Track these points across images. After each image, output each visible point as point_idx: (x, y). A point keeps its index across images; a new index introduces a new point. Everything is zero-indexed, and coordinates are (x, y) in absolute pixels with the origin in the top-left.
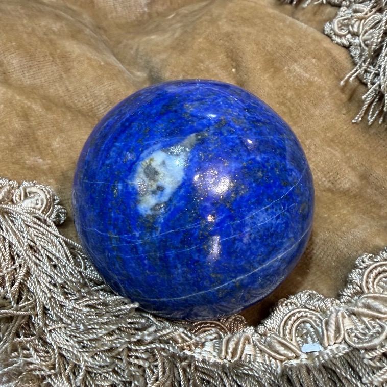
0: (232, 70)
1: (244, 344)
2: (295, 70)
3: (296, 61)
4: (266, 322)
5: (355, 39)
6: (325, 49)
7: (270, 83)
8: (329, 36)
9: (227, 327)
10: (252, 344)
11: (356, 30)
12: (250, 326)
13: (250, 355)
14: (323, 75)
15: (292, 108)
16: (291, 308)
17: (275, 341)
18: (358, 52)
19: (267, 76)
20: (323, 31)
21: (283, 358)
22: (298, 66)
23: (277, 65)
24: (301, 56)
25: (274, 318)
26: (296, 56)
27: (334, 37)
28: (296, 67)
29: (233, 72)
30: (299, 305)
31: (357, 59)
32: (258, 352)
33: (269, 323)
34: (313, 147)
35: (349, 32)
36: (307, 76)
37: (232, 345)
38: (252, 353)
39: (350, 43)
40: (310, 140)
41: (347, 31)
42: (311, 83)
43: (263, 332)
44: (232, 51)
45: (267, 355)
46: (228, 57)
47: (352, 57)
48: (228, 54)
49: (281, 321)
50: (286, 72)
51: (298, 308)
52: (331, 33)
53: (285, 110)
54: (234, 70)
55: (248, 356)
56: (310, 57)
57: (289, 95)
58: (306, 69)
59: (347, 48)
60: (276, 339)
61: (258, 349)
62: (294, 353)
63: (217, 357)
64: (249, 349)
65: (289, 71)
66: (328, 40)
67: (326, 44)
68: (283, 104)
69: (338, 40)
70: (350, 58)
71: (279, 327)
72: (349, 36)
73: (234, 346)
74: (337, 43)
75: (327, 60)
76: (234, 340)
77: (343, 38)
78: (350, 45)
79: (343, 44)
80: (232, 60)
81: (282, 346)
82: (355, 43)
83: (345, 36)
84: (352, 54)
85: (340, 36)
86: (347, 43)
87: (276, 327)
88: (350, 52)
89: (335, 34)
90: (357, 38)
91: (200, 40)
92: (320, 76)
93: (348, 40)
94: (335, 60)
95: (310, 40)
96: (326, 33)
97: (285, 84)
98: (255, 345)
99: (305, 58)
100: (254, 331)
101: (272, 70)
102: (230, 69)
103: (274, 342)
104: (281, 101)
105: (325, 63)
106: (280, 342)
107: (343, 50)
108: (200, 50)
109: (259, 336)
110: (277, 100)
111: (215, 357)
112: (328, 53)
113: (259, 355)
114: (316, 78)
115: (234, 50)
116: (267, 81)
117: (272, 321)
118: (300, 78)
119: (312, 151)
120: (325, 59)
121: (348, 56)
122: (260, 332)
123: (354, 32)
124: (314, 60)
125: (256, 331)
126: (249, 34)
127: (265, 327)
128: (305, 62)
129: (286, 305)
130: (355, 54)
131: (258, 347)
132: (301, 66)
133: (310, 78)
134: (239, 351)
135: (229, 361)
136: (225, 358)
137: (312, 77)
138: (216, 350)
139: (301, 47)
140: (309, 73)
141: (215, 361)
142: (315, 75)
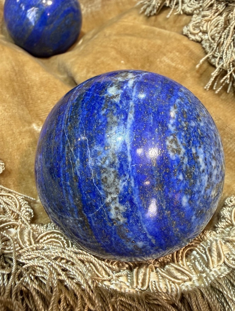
0: (121, 61)
1: (150, 274)
2: (165, 61)
3: (165, 55)
5: (205, 35)
6: (184, 46)
8: (186, 36)
10: (155, 271)
11: (205, 29)
13: (155, 281)
14: (184, 63)
17: (173, 268)
18: (208, 44)
20: (182, 33)
21: (180, 281)
22: (167, 58)
23: (152, 59)
24: (168, 51)
26: (165, 51)
27: (190, 36)
31: (208, 49)
32: (160, 278)
35: (201, 31)
36: (174, 64)
37: (141, 276)
38: (156, 280)
39: (202, 39)
41: (199, 31)
42: (177, 69)
43: (162, 260)
45: (167, 280)
47: (204, 48)
50: (158, 63)
52: (188, 33)
55: (154, 282)
56: (174, 51)
58: (172, 60)
59: (200, 42)
62: (188, 276)
63: (130, 287)
64: (153, 277)
65: (161, 61)
66: (186, 38)
67: (185, 41)
69: (193, 37)
70: (202, 50)
72: (200, 34)
73: (143, 277)
74: (193, 40)
75: (187, 53)
76: (142, 272)
77: (196, 35)
78: (202, 40)
79: (197, 40)
81: (179, 272)
82: (205, 38)
83: (197, 34)
84: (204, 46)
85: (194, 34)
86: (199, 39)
88: (202, 45)
89: (191, 33)
90: (206, 35)
92: (182, 64)
93: (200, 37)
94: (192, 52)
96: (184, 33)
98: (157, 272)
99: (171, 52)
105: (185, 55)
106: (176, 269)
107: (198, 44)
109: (159, 263)
111: (128, 286)
112: (187, 48)
113: (161, 281)
114: (180, 66)
118: (169, 66)
120: (185, 53)
121: (201, 48)
122: (160, 261)
123: (204, 30)
124: (177, 54)
128: (171, 55)
130: (206, 46)
131: (160, 274)
132: (169, 58)
133: (176, 66)
134: (147, 281)
135: (140, 289)
136: (137, 287)
137: (177, 65)
138: (129, 280)
139: (168, 45)
140: (175, 63)
141: (129, 291)
142: (179, 64)
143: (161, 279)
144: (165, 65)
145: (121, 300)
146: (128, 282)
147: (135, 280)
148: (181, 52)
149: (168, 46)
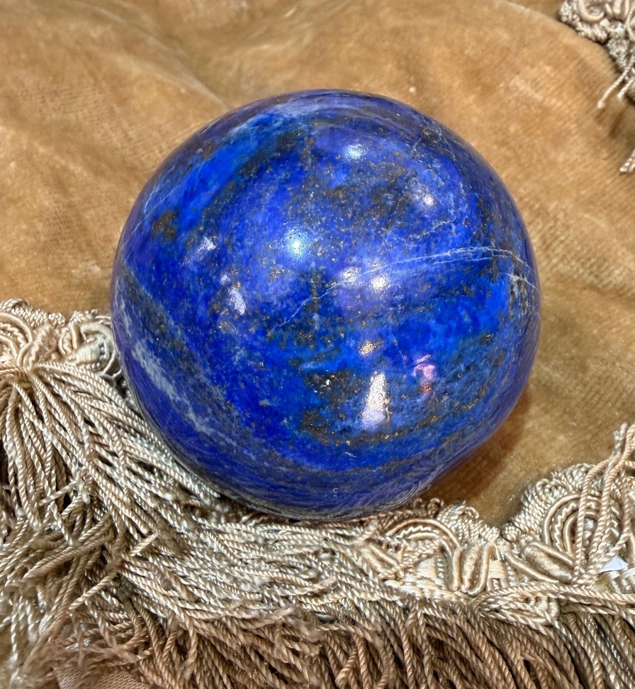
0: (408, 89)
1: (488, 563)
2: (517, 88)
3: (518, 73)
4: (517, 520)
5: (616, 27)
6: (566, 48)
7: (479, 111)
8: (571, 25)
9: (450, 529)
10: (499, 559)
11: (617, 11)
12: (491, 527)
13: (498, 579)
14: (565, 95)
15: (520, 152)
16: (556, 493)
17: (542, 554)
18: (623, 50)
19: (472, 98)
20: (559, 18)
21: (556, 582)
22: (523, 81)
23: (487, 79)
24: (525, 63)
25: (530, 512)
26: (518, 61)
27: (580, 26)
28: (519, 83)
29: (411, 94)
30: (571, 489)
31: (622, 62)
32: (511, 573)
33: (523, 521)
34: (561, 215)
35: (606, 15)
36: (539, 97)
37: (469, 566)
38: (502, 576)
39: (609, 34)
40: (555, 203)
41: (602, 14)
42: (546, 111)
43: (514, 537)
44: (406, 57)
45: (526, 579)
46: (399, 67)
47: (614, 59)
48: (399, 63)
49: (544, 518)
50: (502, 92)
51: (570, 493)
52: (573, 20)
53: (509, 154)
54: (412, 90)
55: (495, 581)
56: (541, 63)
57: (512, 129)
58: (535, 84)
59: (603, 43)
60: (543, 551)
61: (509, 568)
63: (444, 588)
64: (495, 570)
65: (507, 89)
66: (570, 32)
67: (567, 37)
68: (503, 143)
69: (587, 30)
70: (609, 61)
71: (541, 526)
72: (605, 23)
73: (473, 567)
74: (587, 37)
75: (571, 67)
76: (471, 558)
77: (596, 26)
78: (609, 38)
79: (596, 37)
80: (409, 71)
81: (555, 563)
82: (616, 33)
83: (598, 22)
84: (614, 53)
85: (591, 24)
86: (603, 36)
87: (535, 527)
88: (608, 50)
89: (582, 20)
90: (620, 24)
91: (351, 45)
92: (559, 97)
93: (603, 29)
94: (584, 66)
95: (539, 33)
96: (564, 19)
97: (504, 112)
98: (504, 561)
99: (532, 66)
100: (498, 536)
101: (479, 88)
102: (405, 88)
103: (541, 557)
104: (501, 138)
105: (567, 72)
106: (550, 556)
107: (597, 47)
108: (352, 62)
109: (508, 543)
110: (493, 138)
111: (440, 587)
112: (572, 54)
113: (513, 579)
114: (554, 101)
115: (410, 56)
116: (474, 107)
117: (527, 517)
118: (528, 102)
119: (559, 223)
120: (566, 66)
121: (606, 56)
122: (509, 538)
123: (614, 13)
124: (548, 69)
125: (502, 536)
126: (433, 29)
127: (516, 527)
128: (533, 73)
129: (550, 490)
130: (618, 54)
131: (510, 564)
132: (527, 80)
133: (544, 100)
134: (483, 576)
135: (466, 593)
136: (459, 588)
137: (547, 99)
138: (440, 575)
139: (524, 46)
140: (541, 92)
141: (442, 595)
142: (551, 95)
143: (513, 576)
144: (517, 99)
145: (425, 615)
146: (438, 577)
147: (455, 574)
148: (556, 67)
149: (525, 49)
